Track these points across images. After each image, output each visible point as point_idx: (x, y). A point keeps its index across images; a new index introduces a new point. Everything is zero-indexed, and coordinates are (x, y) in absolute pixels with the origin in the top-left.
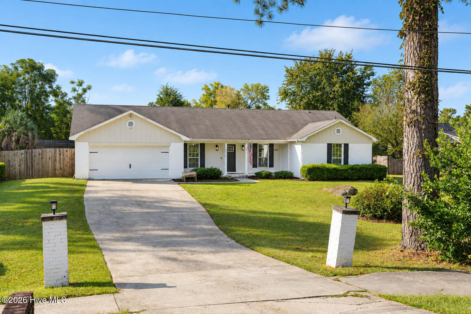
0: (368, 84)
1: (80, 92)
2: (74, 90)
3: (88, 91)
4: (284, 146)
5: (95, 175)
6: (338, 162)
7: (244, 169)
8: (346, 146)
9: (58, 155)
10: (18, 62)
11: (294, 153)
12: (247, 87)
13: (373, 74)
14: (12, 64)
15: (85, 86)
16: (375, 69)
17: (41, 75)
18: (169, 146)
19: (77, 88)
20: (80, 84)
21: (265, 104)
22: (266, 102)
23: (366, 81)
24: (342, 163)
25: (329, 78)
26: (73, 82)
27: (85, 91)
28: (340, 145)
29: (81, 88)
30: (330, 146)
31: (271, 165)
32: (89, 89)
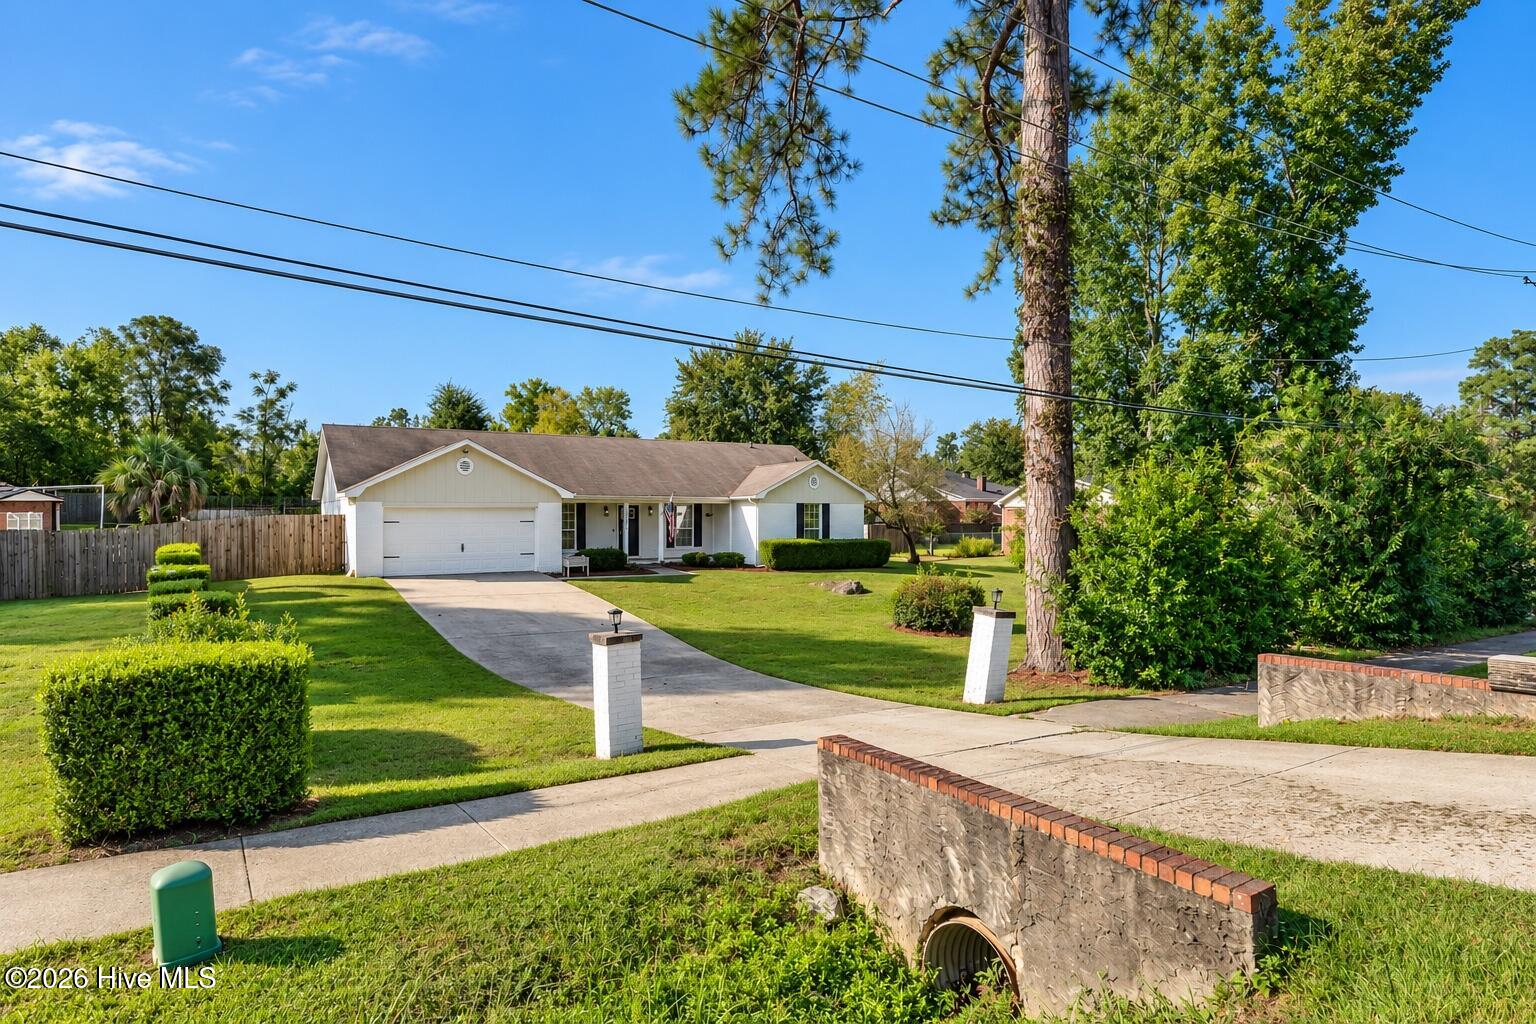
0: (819, 398)
1: (272, 395)
2: (260, 391)
3: (290, 394)
4: (722, 509)
5: (394, 566)
6: (815, 534)
7: (657, 551)
8: (826, 507)
9: (308, 529)
10: (137, 322)
11: (739, 521)
12: (588, 393)
13: (824, 381)
14: (123, 328)
15: (282, 383)
16: (829, 372)
17: (188, 355)
18: (534, 509)
19: (266, 387)
20: (272, 379)
21: (624, 428)
22: (624, 422)
23: (814, 392)
24: (821, 537)
25: (756, 385)
26: (255, 376)
27: (282, 394)
28: (817, 506)
29: (273, 387)
30: (801, 508)
31: (698, 543)
32: (291, 389)
